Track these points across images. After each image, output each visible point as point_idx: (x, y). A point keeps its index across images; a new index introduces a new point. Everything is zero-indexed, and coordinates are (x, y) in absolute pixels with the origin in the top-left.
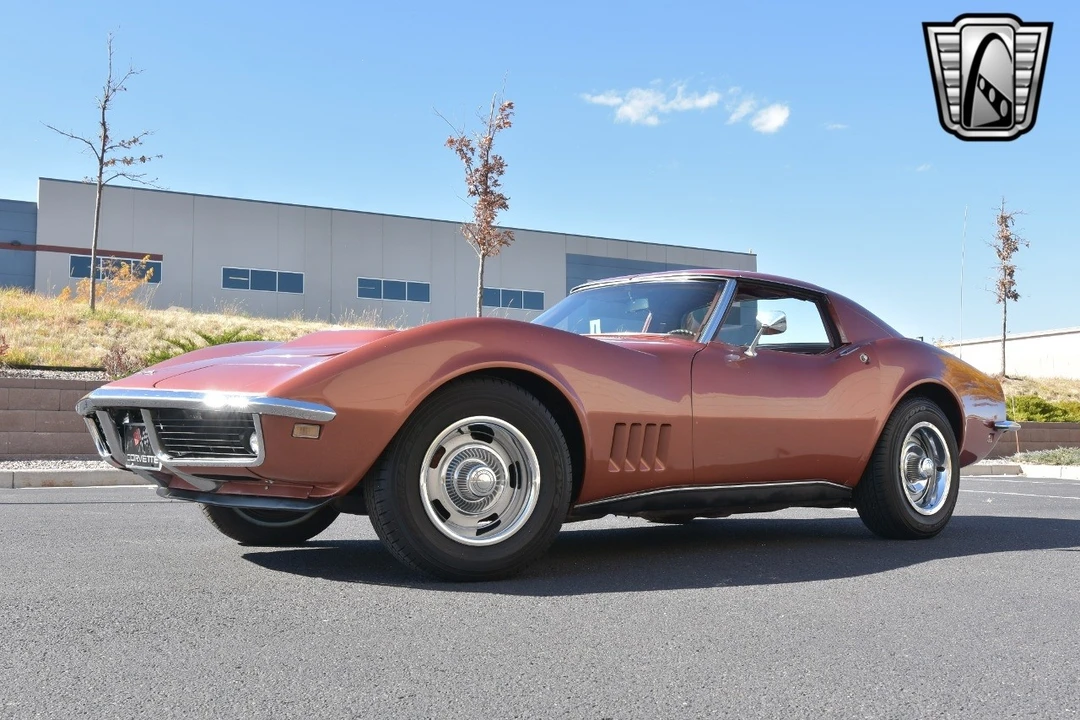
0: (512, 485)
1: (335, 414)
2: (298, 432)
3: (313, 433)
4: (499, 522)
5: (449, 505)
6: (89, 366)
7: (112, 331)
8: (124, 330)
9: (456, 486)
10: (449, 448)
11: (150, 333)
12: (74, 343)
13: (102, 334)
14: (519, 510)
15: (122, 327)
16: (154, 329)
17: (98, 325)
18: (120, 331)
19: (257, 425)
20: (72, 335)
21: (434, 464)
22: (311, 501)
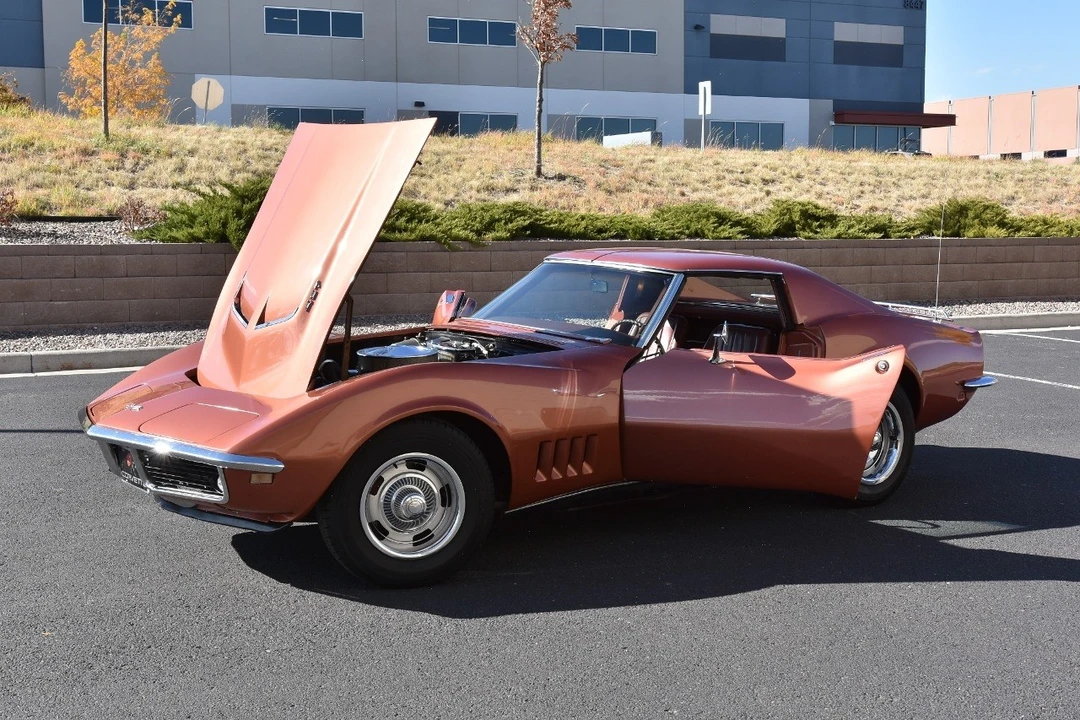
0: (443, 505)
1: (283, 466)
2: (254, 479)
3: (268, 479)
4: (433, 535)
5: (386, 524)
6: (105, 214)
7: (129, 164)
8: (142, 162)
9: (392, 507)
10: (387, 477)
11: (172, 163)
12: (88, 182)
13: (117, 169)
14: (447, 527)
15: (139, 158)
16: (175, 159)
17: (112, 156)
18: (137, 164)
19: (220, 473)
20: (85, 172)
21: (374, 491)
22: (270, 524)
